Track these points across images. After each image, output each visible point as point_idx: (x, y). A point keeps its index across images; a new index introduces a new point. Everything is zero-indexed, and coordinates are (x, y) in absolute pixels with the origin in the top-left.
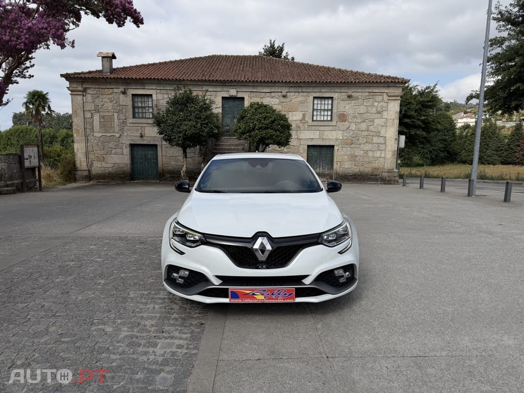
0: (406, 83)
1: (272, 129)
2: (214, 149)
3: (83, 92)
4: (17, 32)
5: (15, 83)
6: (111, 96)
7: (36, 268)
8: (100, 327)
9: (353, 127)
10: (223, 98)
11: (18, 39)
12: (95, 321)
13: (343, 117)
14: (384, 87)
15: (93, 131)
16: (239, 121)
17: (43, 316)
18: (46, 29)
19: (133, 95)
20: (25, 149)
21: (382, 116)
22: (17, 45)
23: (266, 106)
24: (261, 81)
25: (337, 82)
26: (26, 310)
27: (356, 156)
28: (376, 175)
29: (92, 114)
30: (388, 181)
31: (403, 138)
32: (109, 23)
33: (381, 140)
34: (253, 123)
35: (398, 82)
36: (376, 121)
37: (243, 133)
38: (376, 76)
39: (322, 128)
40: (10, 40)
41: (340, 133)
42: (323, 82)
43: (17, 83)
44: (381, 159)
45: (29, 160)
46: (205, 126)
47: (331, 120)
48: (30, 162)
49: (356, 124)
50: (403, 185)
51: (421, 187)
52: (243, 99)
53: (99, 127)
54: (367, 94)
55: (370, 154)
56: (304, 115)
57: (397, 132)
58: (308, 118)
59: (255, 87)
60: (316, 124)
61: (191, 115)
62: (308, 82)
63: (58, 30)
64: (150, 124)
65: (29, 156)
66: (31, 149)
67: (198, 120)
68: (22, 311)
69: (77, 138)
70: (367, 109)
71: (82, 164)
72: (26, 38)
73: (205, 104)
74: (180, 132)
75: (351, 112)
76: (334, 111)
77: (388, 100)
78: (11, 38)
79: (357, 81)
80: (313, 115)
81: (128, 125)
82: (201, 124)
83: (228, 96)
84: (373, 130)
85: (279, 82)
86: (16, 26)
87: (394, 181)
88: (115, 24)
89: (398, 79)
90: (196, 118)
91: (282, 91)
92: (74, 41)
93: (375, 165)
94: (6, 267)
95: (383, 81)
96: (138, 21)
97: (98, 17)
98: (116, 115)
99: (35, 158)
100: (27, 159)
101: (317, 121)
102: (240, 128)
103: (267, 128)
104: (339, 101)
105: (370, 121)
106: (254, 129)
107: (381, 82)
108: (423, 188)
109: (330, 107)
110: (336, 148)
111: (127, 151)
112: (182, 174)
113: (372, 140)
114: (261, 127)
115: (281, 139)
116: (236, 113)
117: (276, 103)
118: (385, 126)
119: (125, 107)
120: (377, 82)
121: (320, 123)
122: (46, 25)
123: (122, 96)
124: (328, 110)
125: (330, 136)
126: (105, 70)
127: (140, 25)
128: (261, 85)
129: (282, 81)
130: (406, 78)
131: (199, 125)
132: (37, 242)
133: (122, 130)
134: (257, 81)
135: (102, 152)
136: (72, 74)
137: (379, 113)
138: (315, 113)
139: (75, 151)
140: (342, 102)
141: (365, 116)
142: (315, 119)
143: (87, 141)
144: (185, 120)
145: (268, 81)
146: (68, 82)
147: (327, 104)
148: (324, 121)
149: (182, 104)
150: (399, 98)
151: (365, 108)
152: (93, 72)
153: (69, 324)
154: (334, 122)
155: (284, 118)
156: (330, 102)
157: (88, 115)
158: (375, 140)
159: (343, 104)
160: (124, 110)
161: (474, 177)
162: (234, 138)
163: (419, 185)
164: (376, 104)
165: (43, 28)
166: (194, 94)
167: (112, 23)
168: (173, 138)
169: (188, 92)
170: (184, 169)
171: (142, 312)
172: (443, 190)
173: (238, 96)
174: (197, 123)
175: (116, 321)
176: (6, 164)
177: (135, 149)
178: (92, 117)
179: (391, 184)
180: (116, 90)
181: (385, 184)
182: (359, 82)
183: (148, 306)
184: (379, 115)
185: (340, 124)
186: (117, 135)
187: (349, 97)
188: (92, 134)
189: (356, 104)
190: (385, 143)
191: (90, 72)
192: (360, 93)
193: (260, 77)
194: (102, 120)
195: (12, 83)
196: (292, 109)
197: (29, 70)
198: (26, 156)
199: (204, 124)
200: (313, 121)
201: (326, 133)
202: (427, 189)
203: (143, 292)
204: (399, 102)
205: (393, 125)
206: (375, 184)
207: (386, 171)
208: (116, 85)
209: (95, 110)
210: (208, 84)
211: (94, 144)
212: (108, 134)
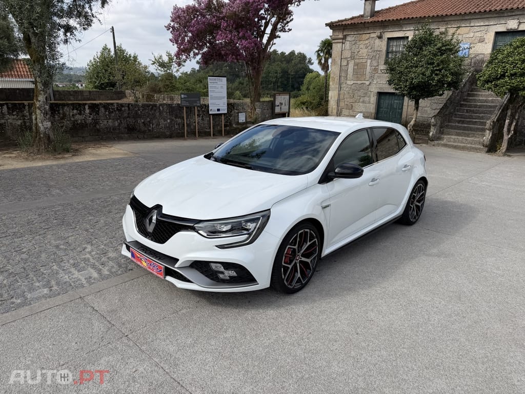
3: (343, 39)
5: (277, 37)
6: (367, 42)
10: (499, 33)
15: (347, 80)
19: (389, 39)
20: (276, 97)
29: (348, 61)
43: (279, 37)
45: (279, 107)
46: (437, 72)
48: (281, 108)
53: (352, 74)
61: (424, 60)
65: (280, 103)
66: (283, 96)
69: (333, 86)
71: (333, 111)
81: (379, 72)
82: (433, 71)
83: (506, 30)
98: (369, 61)
99: (285, 105)
100: (278, 106)
111: (373, 99)
119: (379, 52)
123: (378, 40)
126: (367, 14)
131: (429, 72)
133: (372, 77)
135: (351, 100)
136: (336, 22)
139: (329, 99)
143: (340, 90)
144: (416, 67)
146: (332, 31)
149: (418, 47)
152: (355, 17)
157: (344, 63)
160: (378, 56)
170: (412, 123)
173: (520, 29)
174: (427, 69)
176: (260, 110)
177: (383, 97)
178: (348, 64)
180: (372, 35)
186: (367, 83)
188: (345, 81)
191: (353, 18)
194: (356, 67)
195: (275, 38)
197: (289, 24)
198: (277, 103)
199: (437, 70)
208: (374, 29)
209: (351, 57)
210: (479, 17)
211: (345, 92)
212: (359, 82)
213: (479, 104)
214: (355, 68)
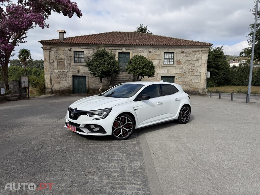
0: (211, 45)
1: (146, 68)
2: (115, 78)
3: (49, 49)
4: (21, 20)
5: (17, 45)
6: (63, 52)
7: (43, 142)
8: (91, 177)
9: (184, 67)
10: (119, 53)
11: (22, 23)
12: (87, 173)
13: (179, 63)
14: (200, 47)
15: (54, 69)
16: (129, 64)
17: (58, 170)
18: (35, 19)
19: (74, 51)
20: (22, 78)
21: (199, 62)
22: (21, 26)
23: (142, 57)
24: (138, 44)
25: (176, 45)
26: (47, 166)
27: (186, 82)
28: (196, 92)
29: (54, 60)
30: (202, 94)
31: (209, 73)
32: (65, 16)
33: (198, 74)
34: (136, 65)
35: (207, 45)
36: (196, 64)
37: (131, 70)
38: (196, 42)
39: (169, 68)
40: (18, 24)
41: (178, 70)
42: (169, 45)
43: (19, 45)
44: (198, 84)
45: (23, 84)
46: (112, 67)
47: (173, 64)
49: (186, 66)
50: (210, 97)
51: (220, 98)
52: (129, 53)
53: (57, 67)
54: (191, 51)
55: (193, 81)
56: (159, 61)
57: (207, 70)
58: (162, 63)
59: (135, 48)
60: (165, 66)
61: (105, 61)
62: (162, 45)
63: (41, 19)
64: (84, 66)
65: (24, 81)
66: (25, 78)
67: (109, 64)
68: (45, 167)
69: (46, 73)
70: (191, 58)
71: (48, 85)
72: (26, 23)
73: (112, 56)
74: (100, 70)
75: (183, 60)
76: (175, 59)
77: (202, 54)
78: (18, 23)
79: (187, 44)
80: (164, 61)
81: (72, 66)
82: (110, 66)
83: (122, 52)
84: (194, 69)
85: (147, 45)
86: (21, 17)
87: (205, 94)
88: (67, 16)
89: (207, 43)
90: (108, 63)
91: (149, 49)
92: (49, 25)
93: (196, 86)
94: (28, 141)
95: (199, 45)
96: (79, 14)
97: (59, 13)
98: (66, 61)
99: (26, 82)
100: (23, 83)
101: (166, 64)
102: (130, 68)
103: (143, 68)
104: (177, 54)
105: (193, 64)
106: (136, 69)
107: (198, 45)
108: (221, 98)
109: (172, 58)
110: (175, 78)
111: (71, 79)
112: (100, 91)
113: (194, 74)
114: (140, 68)
115: (150, 73)
116: (125, 60)
117: (146, 55)
118: (200, 67)
119: (70, 57)
120: (196, 45)
121: (168, 65)
122: (35, 17)
123: (69, 52)
124: (171, 59)
125: (173, 72)
126: (61, 39)
127: (80, 17)
128: (138, 46)
129: (149, 45)
130: (211, 43)
131: (109, 66)
132: (38, 127)
133: (68, 69)
134: (136, 44)
135: (58, 80)
136: (44, 41)
137: (197, 60)
138: (165, 60)
139: (45, 79)
140: (179, 55)
141: (190, 62)
142: (165, 63)
143: (51, 74)
144: (102, 64)
145: (142, 45)
146: (42, 45)
147: (171, 56)
148: (169, 64)
149: (101, 56)
150: (207, 53)
151: (190, 58)
152: (54, 40)
153: (74, 175)
154: (174, 65)
155: (151, 63)
156: (173, 55)
157: (52, 61)
158: (196, 74)
159: (179, 56)
160: (70, 59)
161: (249, 93)
162: (124, 72)
163: (219, 97)
164: (196, 56)
165: (34, 18)
166: (107, 51)
167: (66, 16)
168: (96, 73)
169: (104, 50)
170: (101, 88)
171: (109, 168)
172: (232, 99)
173: (127, 52)
174: (108, 65)
175: (98, 173)
176: (13, 86)
177: (76, 78)
178: (54, 62)
179: (203, 96)
180: (66, 49)
181: (200, 96)
182: (187, 45)
183: (111, 164)
184: (197, 61)
185: (178, 66)
186: (66, 71)
187: (182, 52)
188: (53, 70)
189: (186, 56)
190: (200, 76)
191: (53, 40)
192: (188, 50)
193: (137, 42)
195: (16, 46)
196: (153, 58)
197: (24, 39)
198: (22, 82)
199: (112, 66)
200: (164, 64)
201: (171, 70)
202: (223, 99)
203: (105, 156)
204: (207, 55)
205: (204, 66)
206: (195, 96)
207: (201, 89)
208: (66, 46)
209: (55, 58)
210: (112, 46)
211: (54, 76)
212: (62, 71)
213: (121, 79)
214: (58, 64)
